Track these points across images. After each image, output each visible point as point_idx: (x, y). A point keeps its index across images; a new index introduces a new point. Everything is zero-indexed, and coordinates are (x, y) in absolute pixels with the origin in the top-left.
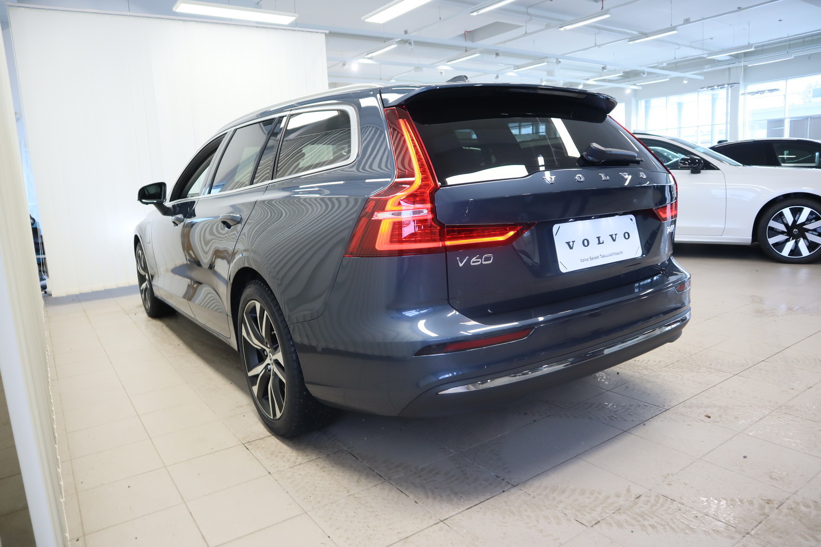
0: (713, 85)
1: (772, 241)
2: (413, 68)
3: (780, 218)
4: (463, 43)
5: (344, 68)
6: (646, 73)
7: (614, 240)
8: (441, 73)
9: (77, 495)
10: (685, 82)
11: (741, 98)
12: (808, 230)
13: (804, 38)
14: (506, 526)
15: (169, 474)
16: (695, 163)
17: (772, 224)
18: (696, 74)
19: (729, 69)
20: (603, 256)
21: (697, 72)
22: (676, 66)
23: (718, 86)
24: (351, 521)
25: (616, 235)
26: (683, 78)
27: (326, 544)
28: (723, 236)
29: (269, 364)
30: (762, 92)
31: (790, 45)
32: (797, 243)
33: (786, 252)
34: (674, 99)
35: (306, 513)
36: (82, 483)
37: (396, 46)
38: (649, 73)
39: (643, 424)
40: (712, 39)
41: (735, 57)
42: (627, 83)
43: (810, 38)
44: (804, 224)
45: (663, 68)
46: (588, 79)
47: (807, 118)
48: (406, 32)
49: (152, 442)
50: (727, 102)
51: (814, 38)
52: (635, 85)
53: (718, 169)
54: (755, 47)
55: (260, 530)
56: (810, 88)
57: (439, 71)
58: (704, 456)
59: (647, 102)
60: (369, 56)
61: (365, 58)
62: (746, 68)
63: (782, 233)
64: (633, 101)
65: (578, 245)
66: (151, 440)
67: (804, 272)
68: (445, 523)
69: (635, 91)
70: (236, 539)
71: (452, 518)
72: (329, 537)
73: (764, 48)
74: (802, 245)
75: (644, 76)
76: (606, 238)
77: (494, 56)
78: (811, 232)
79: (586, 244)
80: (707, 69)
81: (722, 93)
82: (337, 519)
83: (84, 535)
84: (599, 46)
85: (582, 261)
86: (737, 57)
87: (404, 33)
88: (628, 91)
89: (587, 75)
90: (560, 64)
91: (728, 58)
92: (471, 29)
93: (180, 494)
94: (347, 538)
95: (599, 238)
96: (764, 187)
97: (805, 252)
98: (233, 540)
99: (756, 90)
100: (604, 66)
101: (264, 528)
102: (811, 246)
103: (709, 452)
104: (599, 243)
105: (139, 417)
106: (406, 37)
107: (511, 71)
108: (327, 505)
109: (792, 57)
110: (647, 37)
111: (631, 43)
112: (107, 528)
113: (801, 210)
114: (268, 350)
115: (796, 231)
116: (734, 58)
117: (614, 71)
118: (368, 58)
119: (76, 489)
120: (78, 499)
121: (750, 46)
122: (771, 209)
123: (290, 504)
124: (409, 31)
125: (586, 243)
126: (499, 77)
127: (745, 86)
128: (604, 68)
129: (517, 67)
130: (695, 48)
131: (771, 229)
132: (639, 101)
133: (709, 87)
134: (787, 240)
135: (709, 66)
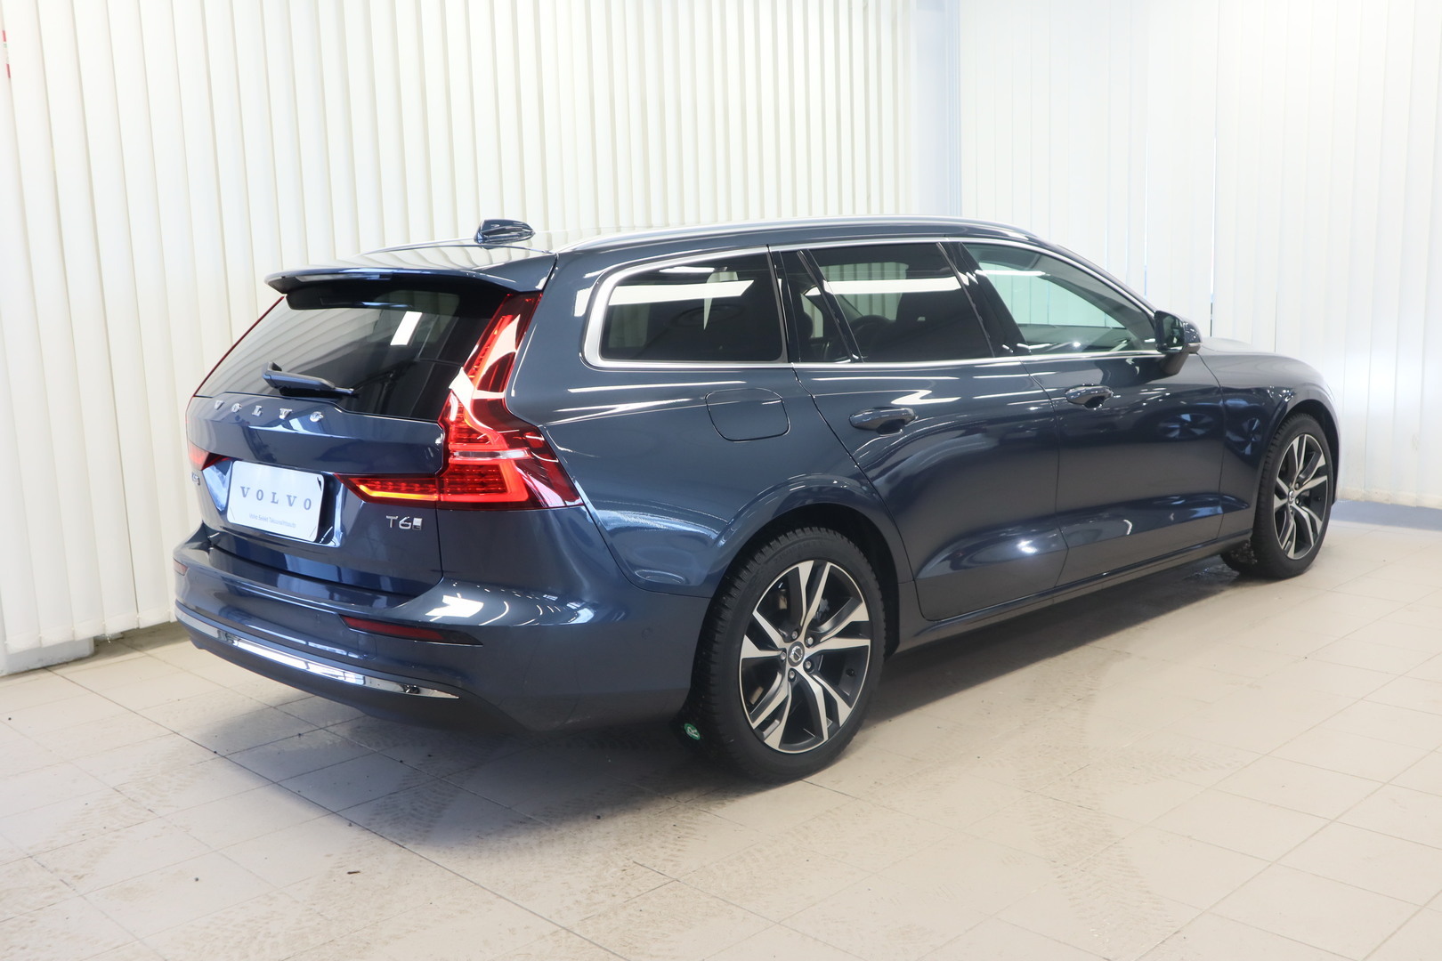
7: (291, 505)
20: (272, 521)
25: (295, 497)
65: (252, 494)
76: (282, 497)
79: (260, 497)
85: (252, 516)
95: (274, 494)
104: (273, 502)
125: (260, 495)
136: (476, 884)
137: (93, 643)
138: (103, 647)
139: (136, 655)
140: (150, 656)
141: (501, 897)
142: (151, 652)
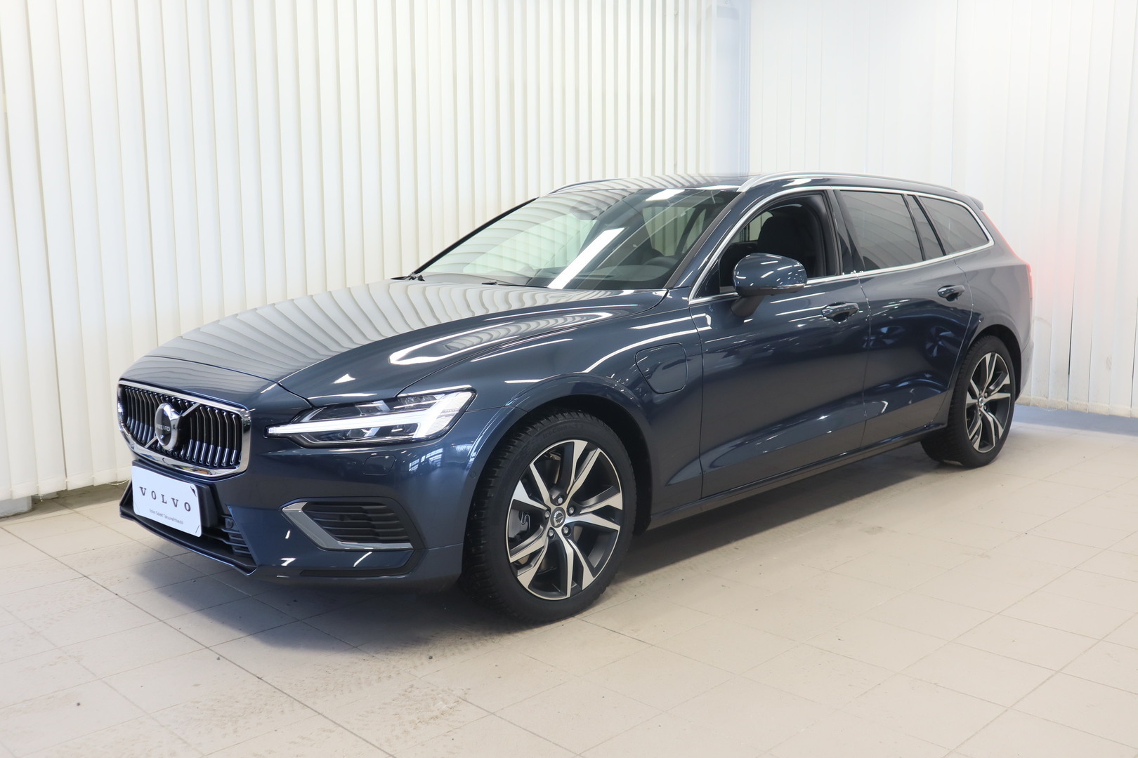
29: (985, 397)
114: (982, 409)
136: (319, 714)
137: (31, 501)
138: (38, 504)
139: (66, 511)
140: (77, 512)
141: (339, 725)
142: (77, 509)
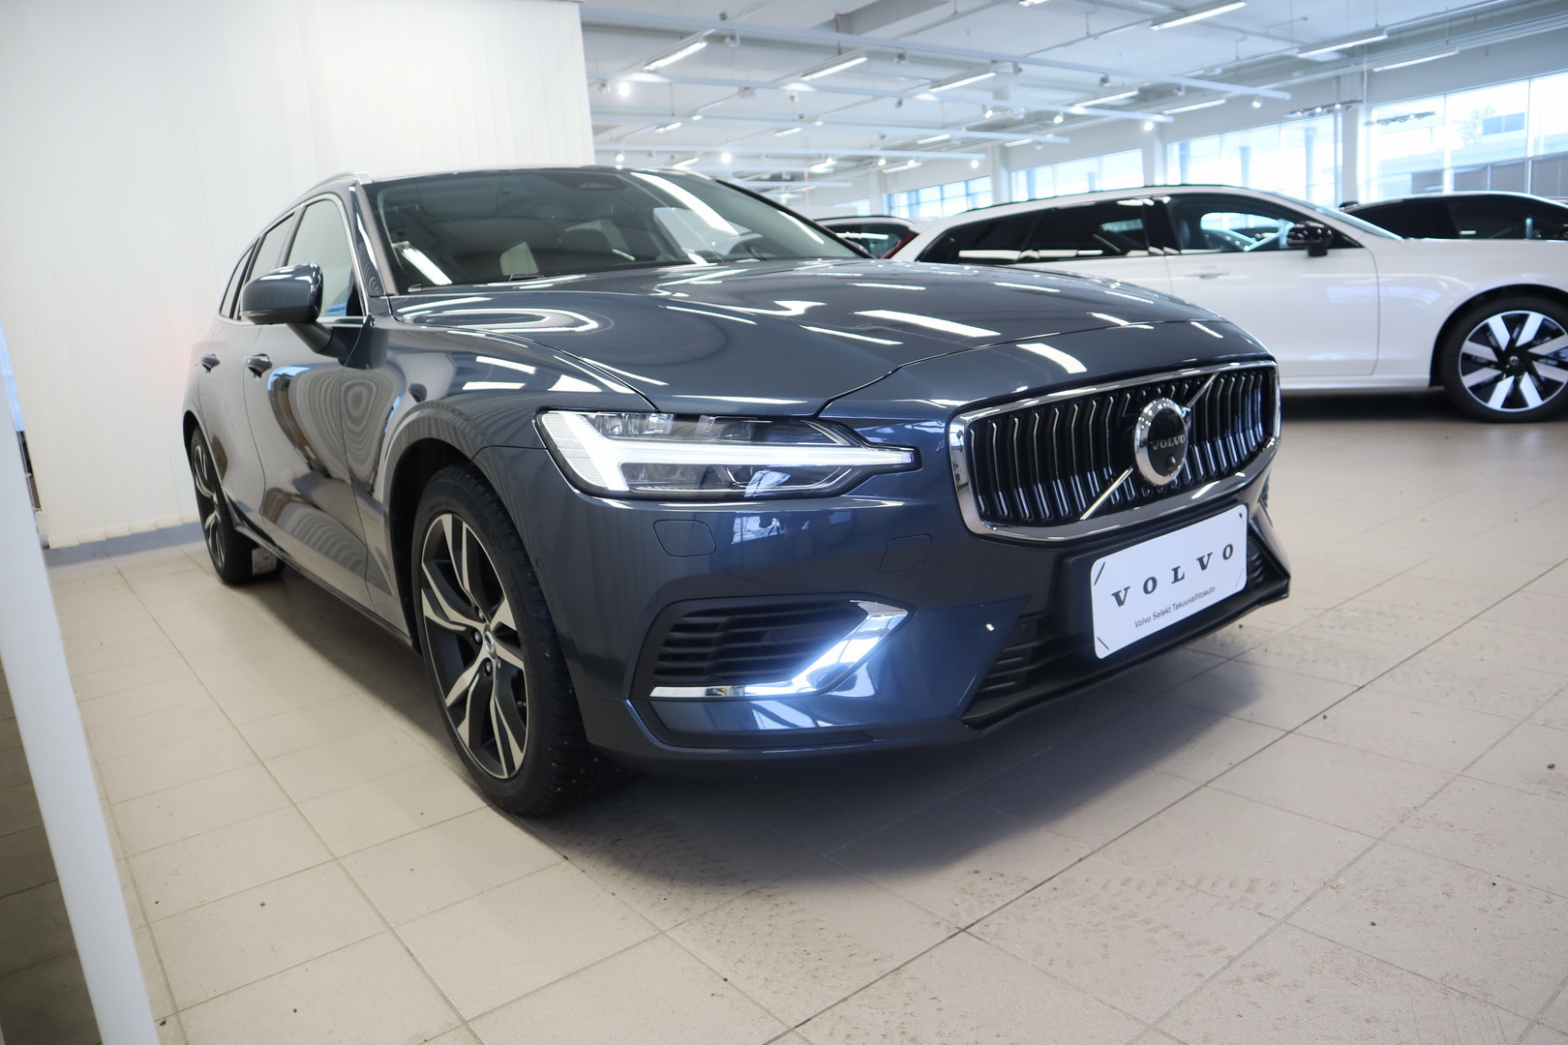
0: (1312, 106)
1: (1469, 381)
2: (735, 90)
3: (1485, 336)
4: (834, 37)
5: (605, 91)
6: (1183, 89)
8: (792, 98)
9: (150, 927)
10: (1256, 105)
11: (1361, 129)
12: (1537, 357)
13: (1476, 14)
14: (1104, 931)
15: (348, 874)
16: (1317, 236)
17: (1470, 347)
18: (1276, 89)
19: (1338, 78)
21: (1277, 85)
22: (1237, 74)
23: (1323, 107)
24: (766, 944)
26: (1251, 98)
27: (722, 996)
28: (1375, 377)
30: (1404, 118)
31: (1451, 28)
32: (1516, 383)
33: (1496, 401)
34: (1234, 139)
35: (663, 933)
36: (157, 903)
37: (703, 45)
38: (1190, 90)
39: (1321, 716)
40: (1305, 19)
41: (1347, 54)
42: (1145, 110)
43: (1488, 15)
44: (1530, 345)
45: (1213, 79)
46: (1071, 105)
47: (1485, 167)
48: (723, 17)
49: (300, 812)
50: (1336, 142)
51: (1495, 14)
52: (1161, 114)
53: (1360, 246)
54: (1390, 34)
55: (569, 976)
56: (1477, 118)
57: (788, 94)
58: (1466, 769)
59: (1183, 148)
60: (652, 67)
61: (642, 71)
62: (1371, 73)
63: (1488, 364)
64: (1158, 147)
66: (296, 807)
67: (1532, 437)
68: (970, 934)
69: (1160, 125)
70: (520, 999)
71: (984, 922)
72: (725, 980)
73: (1403, 35)
74: (1528, 387)
75: (1180, 94)
77: (896, 60)
78: (1544, 360)
80: (1298, 79)
81: (1325, 125)
82: (734, 942)
83: (176, 1012)
84: (1096, 36)
86: (1350, 53)
87: (718, 18)
88: (1148, 127)
89: (1069, 96)
90: (1020, 74)
91: (1335, 57)
92: (848, 10)
93: (376, 911)
94: (766, 980)
96: (1456, 280)
97: (1533, 399)
98: (515, 1000)
99: (1391, 116)
100: (1103, 76)
101: (578, 972)
102: (1545, 387)
103: (1474, 762)
105: (264, 765)
106: (723, 27)
107: (926, 92)
108: (705, 913)
109: (1454, 50)
110: (1187, 15)
111: (1156, 28)
112: (227, 993)
113: (1523, 319)
115: (1515, 360)
116: (1345, 56)
117: (1124, 89)
118: (649, 72)
119: (145, 916)
120: (152, 937)
121: (1378, 31)
122: (1466, 318)
123: (623, 918)
124: (729, 15)
126: (904, 105)
127: (1369, 111)
128: (1104, 80)
129: (937, 83)
130: (1274, 38)
131: (1467, 357)
132: (1169, 145)
133: (1305, 110)
134: (1498, 379)
135: (1301, 72)
